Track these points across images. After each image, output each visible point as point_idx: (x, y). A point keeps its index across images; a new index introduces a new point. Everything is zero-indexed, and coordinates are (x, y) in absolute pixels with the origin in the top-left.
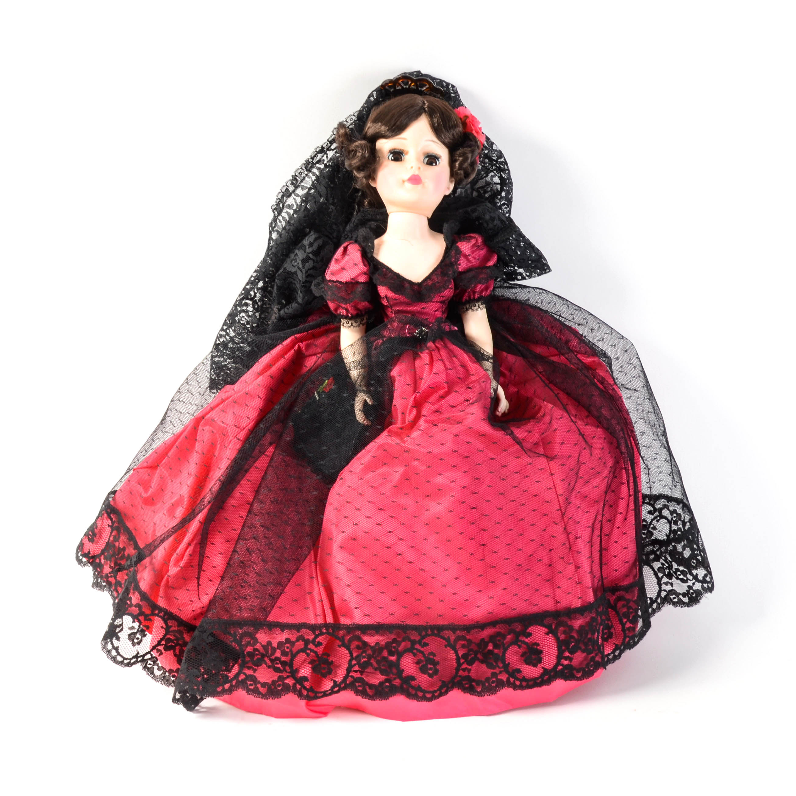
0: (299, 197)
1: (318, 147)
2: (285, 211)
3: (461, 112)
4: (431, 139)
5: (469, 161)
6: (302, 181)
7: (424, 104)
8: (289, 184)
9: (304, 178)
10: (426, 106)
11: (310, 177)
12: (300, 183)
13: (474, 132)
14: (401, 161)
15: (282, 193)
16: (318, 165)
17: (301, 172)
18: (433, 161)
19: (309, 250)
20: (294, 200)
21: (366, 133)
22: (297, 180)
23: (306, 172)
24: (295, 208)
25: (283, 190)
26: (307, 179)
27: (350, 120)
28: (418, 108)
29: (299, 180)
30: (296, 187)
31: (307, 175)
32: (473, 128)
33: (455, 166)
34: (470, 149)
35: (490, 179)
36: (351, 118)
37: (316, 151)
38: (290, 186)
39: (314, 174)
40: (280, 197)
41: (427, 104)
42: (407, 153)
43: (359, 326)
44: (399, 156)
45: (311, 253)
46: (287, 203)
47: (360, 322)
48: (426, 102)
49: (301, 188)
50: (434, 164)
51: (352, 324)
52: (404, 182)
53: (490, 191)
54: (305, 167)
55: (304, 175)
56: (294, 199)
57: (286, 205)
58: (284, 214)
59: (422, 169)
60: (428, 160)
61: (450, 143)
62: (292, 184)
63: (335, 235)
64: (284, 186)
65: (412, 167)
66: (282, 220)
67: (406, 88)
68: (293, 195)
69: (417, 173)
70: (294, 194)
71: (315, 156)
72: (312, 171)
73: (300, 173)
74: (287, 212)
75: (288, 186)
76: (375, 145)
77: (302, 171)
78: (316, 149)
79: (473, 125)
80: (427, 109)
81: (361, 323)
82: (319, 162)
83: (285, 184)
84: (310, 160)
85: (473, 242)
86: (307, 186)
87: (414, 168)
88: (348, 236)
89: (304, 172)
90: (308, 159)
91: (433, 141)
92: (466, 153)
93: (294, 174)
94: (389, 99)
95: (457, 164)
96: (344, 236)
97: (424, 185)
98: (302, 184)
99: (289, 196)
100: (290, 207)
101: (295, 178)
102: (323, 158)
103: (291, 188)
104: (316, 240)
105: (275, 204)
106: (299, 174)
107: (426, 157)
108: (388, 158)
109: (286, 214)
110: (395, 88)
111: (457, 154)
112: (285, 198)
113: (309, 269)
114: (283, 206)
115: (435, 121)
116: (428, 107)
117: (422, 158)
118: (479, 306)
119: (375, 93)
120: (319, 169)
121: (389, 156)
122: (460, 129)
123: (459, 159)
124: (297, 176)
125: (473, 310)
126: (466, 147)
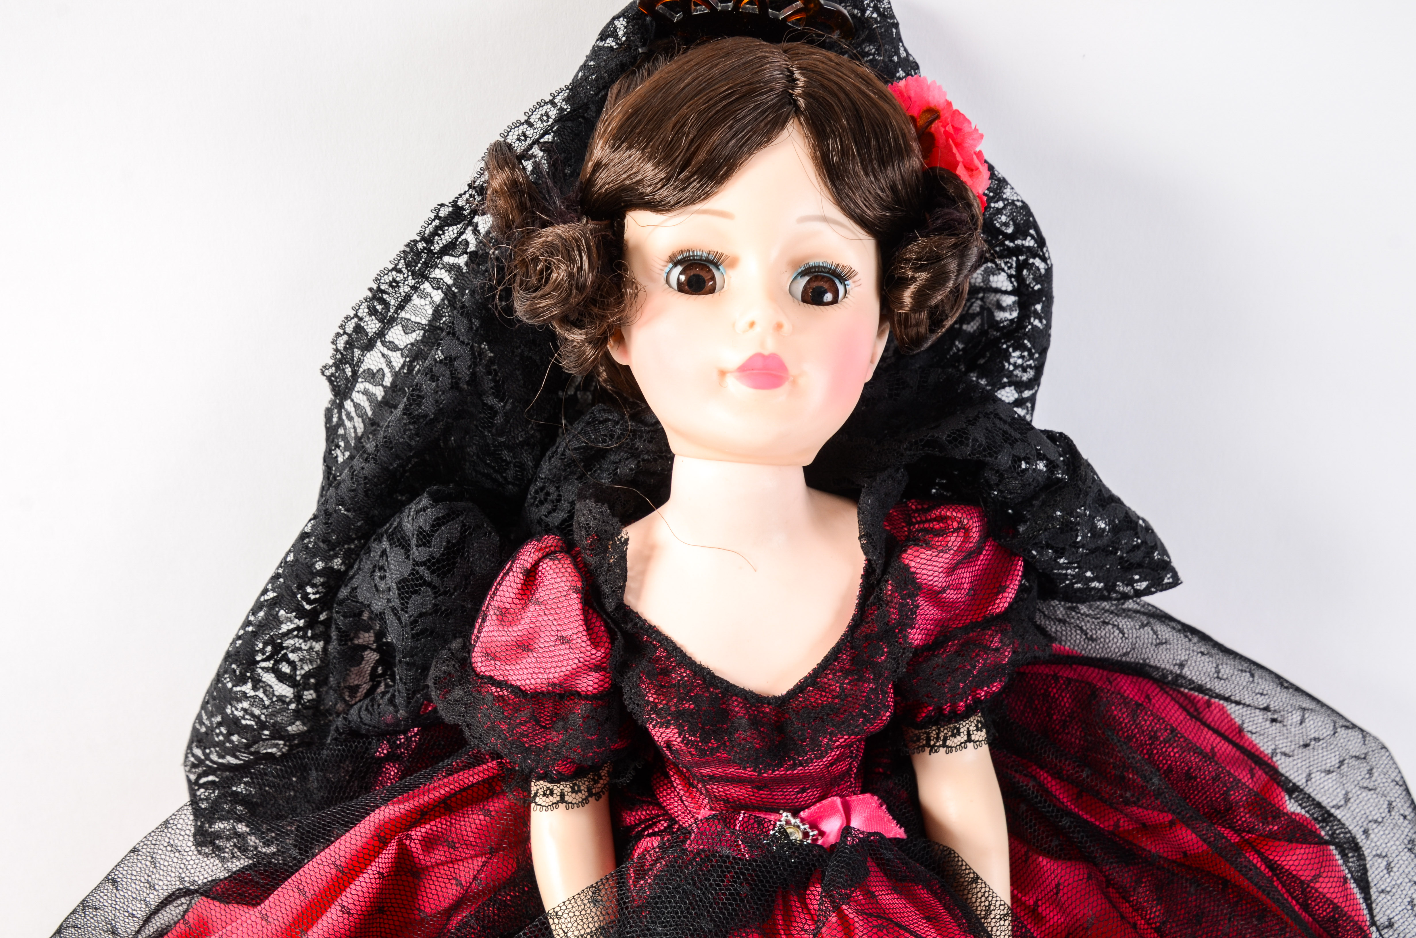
0: (399, 353)
1: (442, 205)
2: (360, 386)
3: (912, 94)
4: (818, 212)
5: (951, 284)
6: (401, 307)
7: (792, 80)
8: (363, 312)
9: (407, 298)
10: (798, 91)
11: (424, 295)
12: (396, 312)
13: (961, 171)
14: (712, 290)
15: (345, 338)
16: (447, 259)
17: (394, 280)
18: (826, 286)
19: (418, 553)
20: (383, 360)
21: (590, 182)
22: (386, 305)
23: (411, 281)
24: (388, 381)
25: (350, 328)
26: (416, 300)
27: (541, 119)
28: (771, 98)
29: (392, 302)
30: (387, 322)
31: (415, 288)
32: (959, 158)
33: (901, 304)
34: (953, 240)
35: (979, 280)
36: (542, 111)
37: (437, 217)
38: (367, 319)
39: (437, 284)
40: (341, 345)
41: (801, 81)
42: (733, 263)
43: (585, 802)
44: (703, 274)
45: (423, 564)
46: (364, 367)
47: (589, 790)
48: (797, 75)
49: (400, 327)
50: (828, 297)
51: (562, 795)
52: (723, 373)
53: (978, 314)
54: (408, 265)
55: (404, 289)
56: (383, 355)
57: (361, 370)
58: (358, 397)
59: (787, 327)
60: (808, 282)
61: (881, 219)
62: (373, 312)
63: (510, 474)
64: (348, 318)
65: (752, 324)
66: (353, 414)
67: (724, 12)
68: (379, 344)
69: (770, 347)
70: (383, 343)
71: (435, 233)
72: (432, 276)
73: (394, 284)
74: (366, 392)
75: (361, 319)
76: (622, 227)
77: (400, 277)
78: (437, 210)
79: (958, 145)
80: (801, 102)
81: (591, 794)
82: (449, 248)
83: (352, 313)
84: (420, 246)
85: (954, 541)
86: (418, 320)
87: (758, 329)
88: (548, 494)
89: (405, 279)
90: (415, 242)
91: (825, 219)
92: (939, 258)
93: (375, 286)
94: (670, 53)
95: (907, 296)
96: (536, 492)
97: (794, 382)
98: (403, 314)
99: (369, 346)
100: (373, 376)
101: (377, 295)
102: (463, 237)
103: (372, 326)
104: (437, 523)
105: (331, 362)
106: (391, 285)
107: (803, 274)
108: (667, 281)
109: (365, 398)
110: (687, 11)
111: (908, 261)
112: (357, 352)
113: (421, 615)
114: (355, 373)
115: (834, 144)
116: (806, 95)
117: (787, 278)
118: (969, 735)
119: (621, 24)
120: (451, 268)
121: (668, 274)
122: (915, 162)
123: (914, 279)
124: (383, 292)
125: (950, 749)
126: (939, 231)
